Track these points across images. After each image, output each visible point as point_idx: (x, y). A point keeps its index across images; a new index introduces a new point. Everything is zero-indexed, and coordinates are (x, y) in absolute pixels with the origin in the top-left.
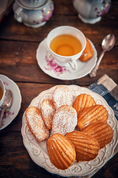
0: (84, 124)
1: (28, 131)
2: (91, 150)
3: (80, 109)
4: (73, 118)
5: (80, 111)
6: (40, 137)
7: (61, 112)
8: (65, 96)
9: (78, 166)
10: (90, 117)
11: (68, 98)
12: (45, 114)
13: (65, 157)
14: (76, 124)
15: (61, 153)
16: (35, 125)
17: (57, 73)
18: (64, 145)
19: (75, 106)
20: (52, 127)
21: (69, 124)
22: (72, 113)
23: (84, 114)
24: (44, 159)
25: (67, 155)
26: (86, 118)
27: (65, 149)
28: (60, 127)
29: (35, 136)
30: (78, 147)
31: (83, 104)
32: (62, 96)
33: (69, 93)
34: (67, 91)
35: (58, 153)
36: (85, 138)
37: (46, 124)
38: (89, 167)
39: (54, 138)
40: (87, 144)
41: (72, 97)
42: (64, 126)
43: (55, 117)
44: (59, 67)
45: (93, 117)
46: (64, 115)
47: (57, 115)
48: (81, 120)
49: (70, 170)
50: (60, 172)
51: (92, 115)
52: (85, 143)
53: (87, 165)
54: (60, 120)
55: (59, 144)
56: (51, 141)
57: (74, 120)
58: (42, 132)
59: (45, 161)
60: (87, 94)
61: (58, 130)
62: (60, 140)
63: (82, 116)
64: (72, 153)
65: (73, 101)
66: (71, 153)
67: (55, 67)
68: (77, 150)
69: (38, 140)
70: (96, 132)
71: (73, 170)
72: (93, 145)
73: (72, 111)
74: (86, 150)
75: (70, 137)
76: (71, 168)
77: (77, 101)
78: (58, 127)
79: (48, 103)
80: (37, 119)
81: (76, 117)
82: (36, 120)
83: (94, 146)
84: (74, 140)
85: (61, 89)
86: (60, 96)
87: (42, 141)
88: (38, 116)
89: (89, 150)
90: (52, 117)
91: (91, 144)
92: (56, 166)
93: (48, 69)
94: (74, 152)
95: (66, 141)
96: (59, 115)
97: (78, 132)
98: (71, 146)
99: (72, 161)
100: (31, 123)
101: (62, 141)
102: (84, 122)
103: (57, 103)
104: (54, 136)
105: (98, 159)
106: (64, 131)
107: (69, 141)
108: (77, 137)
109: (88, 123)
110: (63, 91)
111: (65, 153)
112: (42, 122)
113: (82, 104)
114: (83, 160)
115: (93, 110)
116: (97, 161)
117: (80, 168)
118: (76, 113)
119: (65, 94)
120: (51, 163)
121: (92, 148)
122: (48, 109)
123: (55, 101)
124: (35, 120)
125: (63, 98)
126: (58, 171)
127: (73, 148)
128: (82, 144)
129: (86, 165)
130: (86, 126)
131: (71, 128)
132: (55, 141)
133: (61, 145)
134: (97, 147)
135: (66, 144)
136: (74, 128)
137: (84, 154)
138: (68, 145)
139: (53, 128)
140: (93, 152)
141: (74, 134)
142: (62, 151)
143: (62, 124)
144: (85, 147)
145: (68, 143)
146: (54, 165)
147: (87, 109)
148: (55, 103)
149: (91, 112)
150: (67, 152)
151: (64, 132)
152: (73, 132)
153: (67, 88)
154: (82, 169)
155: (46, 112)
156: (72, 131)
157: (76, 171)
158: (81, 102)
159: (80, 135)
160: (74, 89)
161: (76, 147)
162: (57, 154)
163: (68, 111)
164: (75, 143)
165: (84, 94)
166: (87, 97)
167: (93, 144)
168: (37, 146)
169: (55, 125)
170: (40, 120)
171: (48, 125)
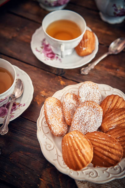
0: (109, 126)
1: (45, 123)
2: (113, 155)
3: (107, 110)
4: (97, 117)
5: (107, 112)
6: (56, 130)
7: (85, 107)
8: (93, 93)
9: (94, 171)
10: (117, 119)
11: (96, 96)
12: (67, 107)
13: (80, 155)
14: (100, 124)
15: (76, 150)
16: (52, 116)
17: (47, 58)
18: (82, 144)
19: (102, 105)
20: (72, 122)
21: (91, 123)
22: (98, 111)
23: (112, 115)
24: (56, 156)
25: (82, 155)
26: (113, 120)
27: (81, 147)
28: (80, 124)
29: (50, 128)
30: (97, 148)
31: (112, 105)
32: (90, 92)
33: (98, 91)
34: (96, 89)
35: (73, 150)
36: (107, 140)
37: (65, 118)
38: (107, 175)
39: (72, 134)
40: (109, 146)
41: (100, 96)
42: (86, 123)
43: (76, 112)
44: (52, 53)
45: (121, 120)
46: (88, 111)
47: (80, 110)
48: (106, 121)
49: (84, 173)
50: (71, 173)
51: (121, 118)
52: (106, 145)
53: (105, 172)
54: (82, 116)
55: (76, 142)
56: (68, 137)
57: (99, 119)
58: (60, 126)
59: (56, 158)
60: (118, 96)
61: (78, 127)
62: (77, 138)
63: (108, 117)
64: (89, 153)
65: (101, 101)
66: (87, 153)
67: (48, 52)
68: (96, 152)
69: (53, 132)
70: (122, 136)
71: (87, 174)
72: (116, 149)
73: (98, 109)
74: (106, 153)
75: (90, 137)
76: (85, 172)
77: (106, 101)
78: (78, 123)
79: (72, 97)
80: (56, 110)
81: (102, 117)
82: (56, 112)
83: (116, 151)
84: (93, 141)
85: (89, 84)
86: (87, 91)
87: (58, 136)
88: (58, 108)
89: (110, 154)
90: (74, 112)
91: (113, 148)
92: (68, 166)
93: (39, 52)
94: (91, 153)
95: (85, 139)
96: (82, 110)
97: (100, 133)
98: (90, 146)
99: (88, 162)
100: (49, 114)
101: (80, 139)
102: (109, 124)
103: (82, 98)
104: (72, 133)
105: (119, 168)
106: (85, 129)
107: (88, 140)
108: (98, 138)
109: (114, 125)
110: (92, 88)
111: (81, 152)
112: (61, 115)
113: (110, 105)
114: (101, 165)
115: (122, 113)
116: (117, 170)
117: (96, 174)
118: (102, 112)
119: (93, 91)
120: (63, 162)
121: (114, 153)
122: (71, 103)
123: (80, 95)
124: (53, 111)
125: (90, 94)
126: (70, 172)
127: (92, 149)
128: (102, 146)
129: (103, 172)
130: (111, 128)
131: (94, 128)
132: (72, 137)
133: (78, 143)
134: (120, 153)
135: (84, 142)
136: (97, 128)
137: (103, 157)
138: (86, 144)
139: (72, 124)
140: (114, 157)
141: (96, 134)
142: (77, 148)
143: (84, 121)
144: (105, 150)
145: (87, 142)
146: (67, 164)
147: (116, 110)
148: (80, 97)
149: (119, 114)
150: (84, 151)
151: (85, 131)
152: (95, 132)
153: (97, 86)
154: (98, 175)
155: (68, 106)
156: (93, 131)
157: (90, 176)
158: (110, 103)
159: (103, 136)
160: (105, 89)
161: (95, 148)
162: (71, 151)
163: (93, 108)
164: (94, 143)
165: (115, 96)
166: (118, 99)
167: (115, 147)
168: (51, 141)
169: (76, 121)
170: (60, 112)
171: (67, 119)
